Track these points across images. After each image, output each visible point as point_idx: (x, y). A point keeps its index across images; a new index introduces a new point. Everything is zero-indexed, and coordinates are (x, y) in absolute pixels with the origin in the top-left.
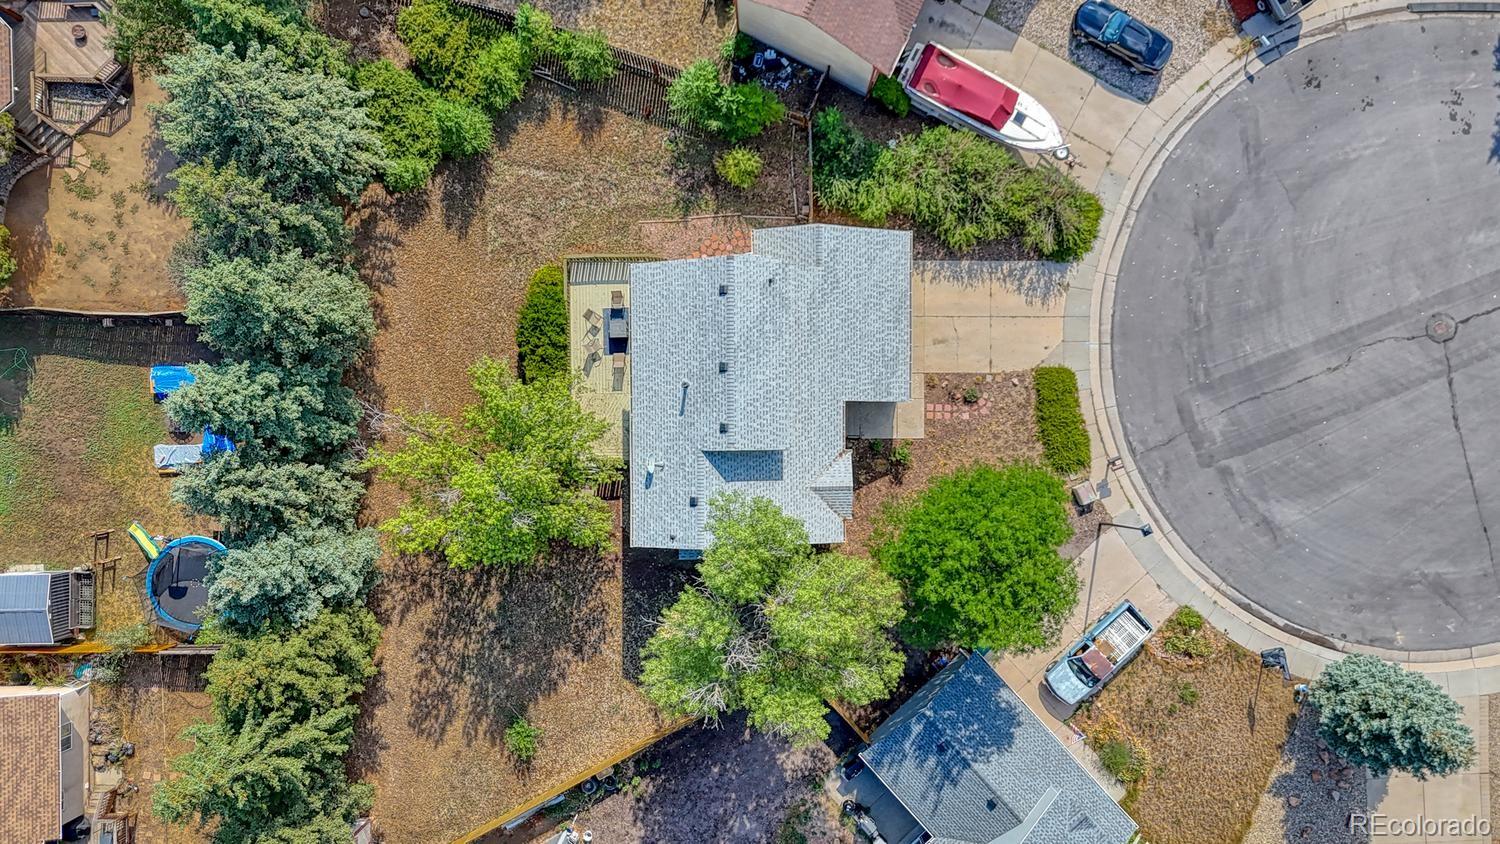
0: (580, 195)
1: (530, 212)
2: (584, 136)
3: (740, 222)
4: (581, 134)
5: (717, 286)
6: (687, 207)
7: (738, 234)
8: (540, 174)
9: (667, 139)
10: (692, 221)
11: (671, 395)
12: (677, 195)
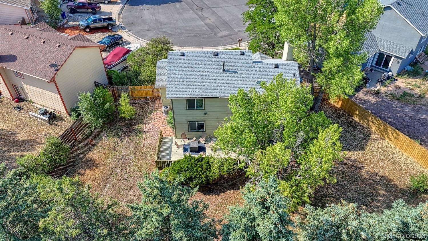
0: (124, 170)
2: (95, 166)
3: (149, 116)
5: (180, 57)
6: (139, 132)
7: (154, 116)
8: (108, 185)
9: (106, 139)
10: (146, 130)
11: (228, 77)
12: (133, 136)
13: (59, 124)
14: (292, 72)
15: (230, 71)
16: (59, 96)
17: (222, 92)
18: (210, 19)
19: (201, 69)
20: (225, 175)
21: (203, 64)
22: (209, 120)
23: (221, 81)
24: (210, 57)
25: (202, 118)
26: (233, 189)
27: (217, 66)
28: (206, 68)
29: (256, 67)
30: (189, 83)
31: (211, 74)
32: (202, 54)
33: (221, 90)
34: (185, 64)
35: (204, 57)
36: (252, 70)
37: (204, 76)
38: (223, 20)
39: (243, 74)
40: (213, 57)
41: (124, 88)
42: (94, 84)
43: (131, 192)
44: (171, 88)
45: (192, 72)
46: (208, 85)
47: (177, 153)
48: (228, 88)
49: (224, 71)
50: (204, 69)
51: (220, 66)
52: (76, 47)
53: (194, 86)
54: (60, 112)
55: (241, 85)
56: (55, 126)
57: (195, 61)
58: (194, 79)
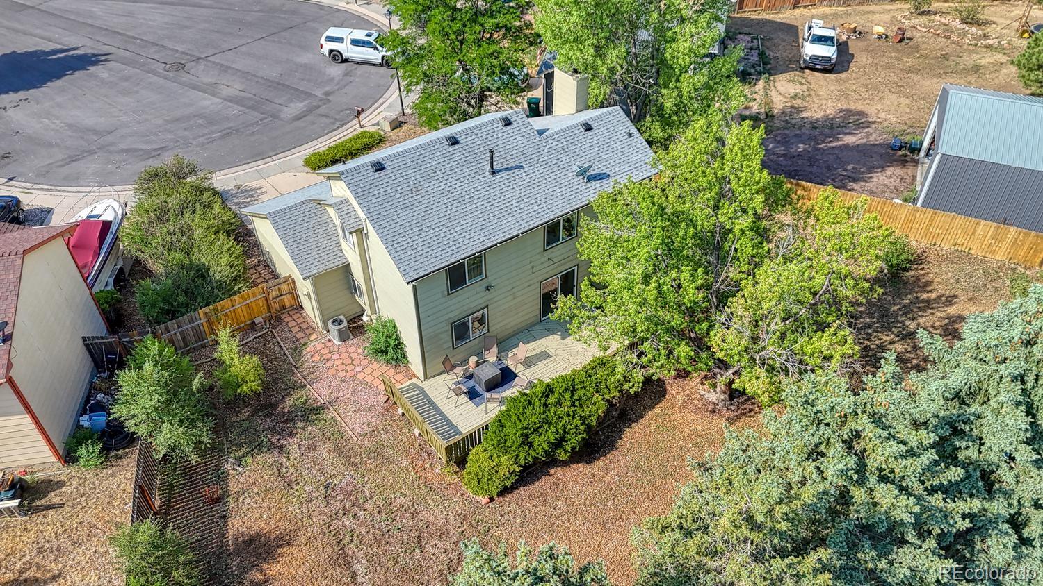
0: (361, 514)
1: (418, 551)
2: (280, 546)
3: (302, 364)
4: (280, 550)
5: (377, 175)
6: (310, 412)
7: (316, 358)
8: (359, 568)
9: (240, 469)
10: (327, 399)
11: (510, 184)
12: (303, 429)
13: (56, 500)
14: (622, 131)
15: (506, 169)
16: (26, 419)
17: (519, 219)
18: (228, 86)
19: (443, 187)
20: (614, 397)
21: (438, 173)
22: (495, 299)
23: (503, 198)
24: (444, 152)
25: (481, 301)
26: (631, 421)
27: (472, 168)
28: (450, 180)
29: (550, 142)
30: (437, 229)
31: (473, 190)
32: (422, 152)
33: (514, 218)
34: (399, 188)
35: (431, 156)
36: (546, 151)
37: (460, 199)
38: (263, 78)
39: (536, 165)
40: (450, 149)
41: (187, 321)
42: (84, 348)
43: (429, 549)
44: (402, 256)
45: (426, 201)
46: (480, 216)
47: (457, 409)
48: (526, 208)
49: (493, 173)
50: (449, 185)
51: (479, 165)
52: (25, 252)
53: (453, 231)
54: (26, 467)
55: (547, 192)
56: (52, 512)
57: (419, 172)
58: (442, 215)
